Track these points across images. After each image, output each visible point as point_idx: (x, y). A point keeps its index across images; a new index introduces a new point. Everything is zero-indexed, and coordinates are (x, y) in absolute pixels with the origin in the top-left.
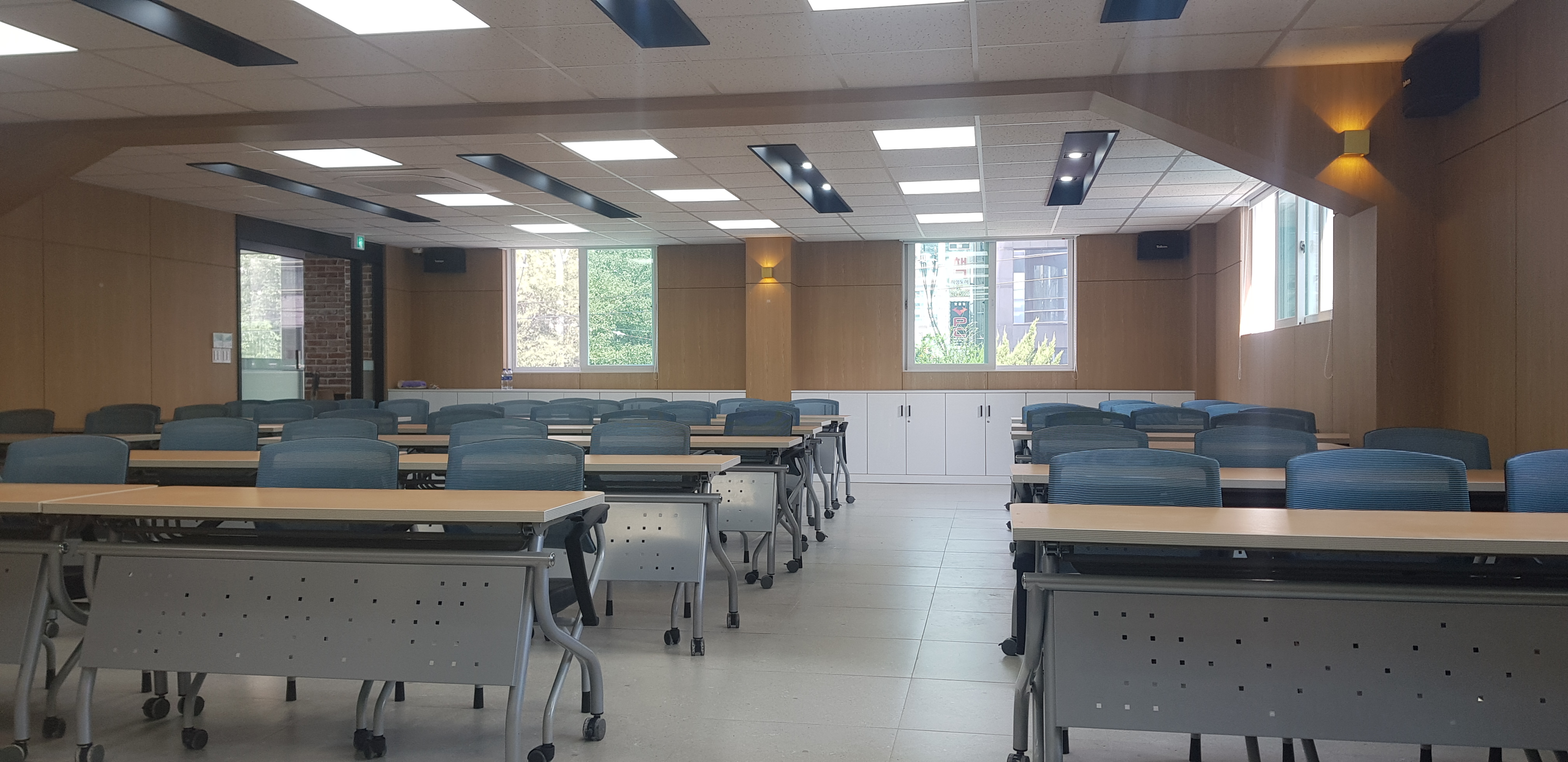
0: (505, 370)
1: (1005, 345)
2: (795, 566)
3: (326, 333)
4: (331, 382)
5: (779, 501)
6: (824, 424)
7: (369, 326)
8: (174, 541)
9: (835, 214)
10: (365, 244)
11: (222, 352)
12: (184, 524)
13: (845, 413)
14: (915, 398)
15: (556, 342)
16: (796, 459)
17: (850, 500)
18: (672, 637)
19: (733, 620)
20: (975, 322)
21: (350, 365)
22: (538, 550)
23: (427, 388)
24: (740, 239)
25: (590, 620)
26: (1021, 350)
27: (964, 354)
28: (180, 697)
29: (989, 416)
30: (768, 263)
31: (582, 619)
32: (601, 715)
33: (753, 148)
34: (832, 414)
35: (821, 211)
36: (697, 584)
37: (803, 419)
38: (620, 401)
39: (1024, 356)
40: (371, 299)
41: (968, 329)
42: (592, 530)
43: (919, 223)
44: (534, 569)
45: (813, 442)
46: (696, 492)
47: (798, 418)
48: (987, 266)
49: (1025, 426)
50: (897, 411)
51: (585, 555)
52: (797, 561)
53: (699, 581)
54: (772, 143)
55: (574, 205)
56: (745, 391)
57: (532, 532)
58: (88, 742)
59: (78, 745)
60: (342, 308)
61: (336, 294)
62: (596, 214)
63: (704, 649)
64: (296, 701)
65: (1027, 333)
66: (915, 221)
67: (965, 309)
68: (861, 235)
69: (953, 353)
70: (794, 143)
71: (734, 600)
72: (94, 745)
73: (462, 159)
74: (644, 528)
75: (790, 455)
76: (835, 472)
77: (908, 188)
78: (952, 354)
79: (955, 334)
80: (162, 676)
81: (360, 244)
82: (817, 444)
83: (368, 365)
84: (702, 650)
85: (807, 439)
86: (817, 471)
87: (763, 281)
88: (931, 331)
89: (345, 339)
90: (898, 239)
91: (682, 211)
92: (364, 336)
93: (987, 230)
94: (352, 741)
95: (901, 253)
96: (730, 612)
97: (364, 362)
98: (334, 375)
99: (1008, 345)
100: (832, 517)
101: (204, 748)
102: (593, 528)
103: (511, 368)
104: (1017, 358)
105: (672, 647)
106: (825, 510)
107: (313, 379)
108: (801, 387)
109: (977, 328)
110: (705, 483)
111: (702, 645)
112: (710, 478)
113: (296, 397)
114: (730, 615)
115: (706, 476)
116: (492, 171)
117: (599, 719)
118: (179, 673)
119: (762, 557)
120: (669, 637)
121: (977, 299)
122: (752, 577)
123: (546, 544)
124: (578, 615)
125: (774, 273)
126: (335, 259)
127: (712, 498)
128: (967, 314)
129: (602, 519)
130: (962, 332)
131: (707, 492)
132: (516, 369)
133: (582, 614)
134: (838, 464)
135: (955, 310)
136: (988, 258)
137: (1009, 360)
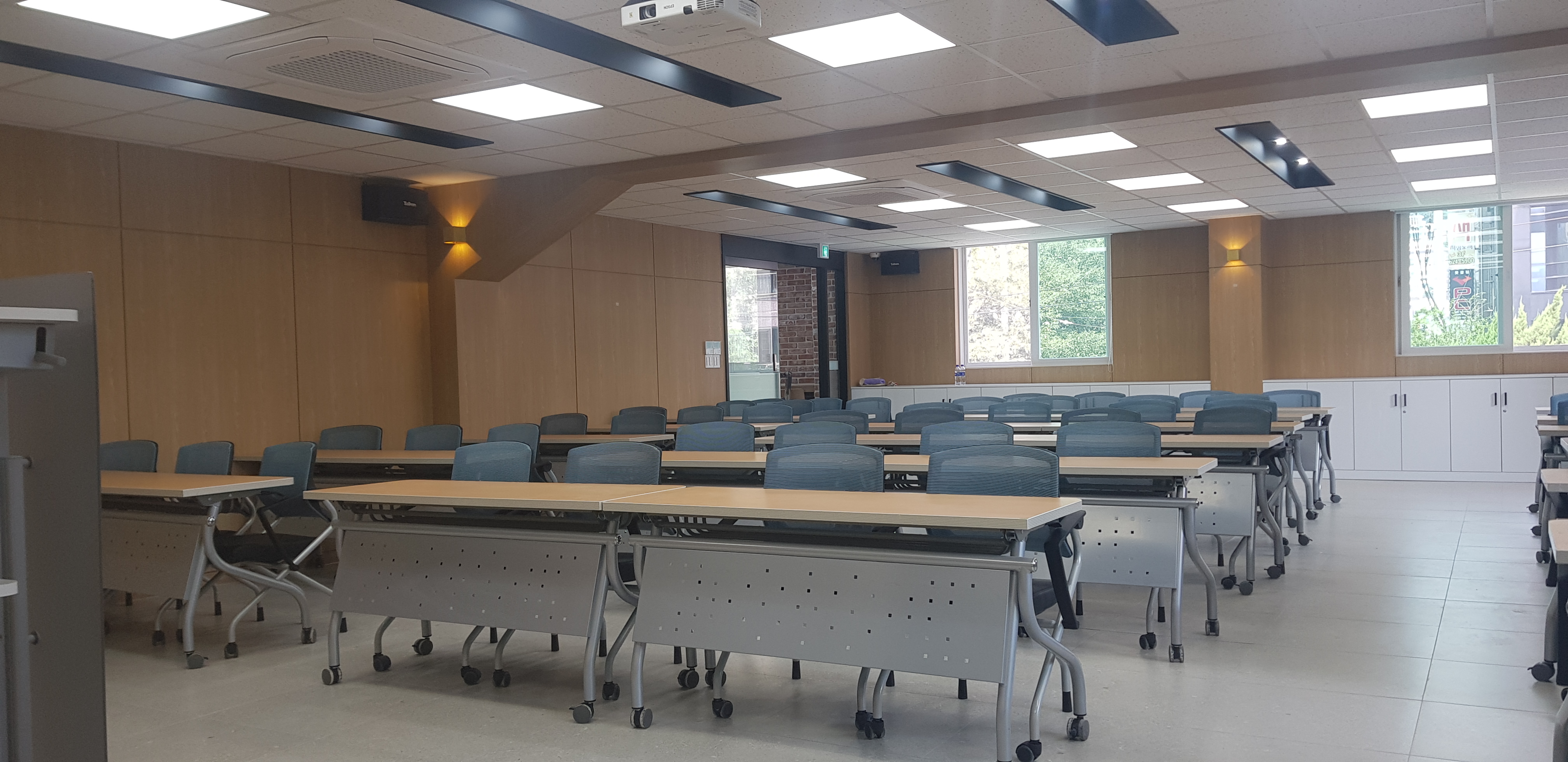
0: (957, 366)
1: (1522, 319)
2: (1277, 571)
3: (796, 336)
4: (801, 381)
5: (1258, 503)
6: (1305, 418)
7: (834, 329)
8: (702, 536)
9: (1313, 189)
10: (829, 253)
11: (713, 360)
12: (709, 521)
13: (1326, 405)
14: (1410, 386)
15: (1001, 333)
16: (1276, 459)
17: (1335, 499)
18: (1148, 642)
19: (1213, 627)
20: (1482, 293)
21: (818, 365)
22: (1021, 555)
23: (886, 385)
24: (1201, 221)
25: (1070, 623)
26: (1542, 324)
27: (1469, 330)
28: (707, 671)
29: (1506, 404)
30: (1234, 245)
31: (1062, 622)
32: (1084, 717)
33: (1222, 130)
34: (1312, 406)
35: (1296, 187)
36: (1174, 590)
37: (1281, 412)
38: (1075, 396)
39: (1547, 331)
40: (835, 303)
41: (1473, 301)
42: (1069, 538)
43: (1414, 191)
44: (1017, 572)
45: (1293, 439)
46: (1169, 496)
47: (1276, 415)
48: (1501, 232)
49: (1556, 418)
50: (1389, 401)
51: (1065, 560)
52: (1279, 567)
53: (1176, 588)
54: (1243, 123)
55: (1027, 202)
56: (1210, 382)
57: (1015, 538)
58: (640, 706)
59: (632, 708)
60: (809, 312)
61: (803, 300)
62: (1049, 208)
63: (1183, 656)
64: (800, 680)
65: (1550, 303)
66: (1408, 190)
67: (1468, 278)
68: (1344, 207)
69: (1455, 329)
70: (1267, 120)
71: (1213, 607)
72: (645, 709)
73: (922, 169)
74: (1116, 532)
75: (1269, 456)
76: (1317, 470)
77: (1401, 155)
78: (1453, 331)
79: (1456, 307)
80: (692, 652)
81: (825, 254)
82: (1297, 440)
83: (833, 365)
84: (1181, 658)
85: (1288, 436)
86: (1297, 468)
87: (1228, 264)
88: (1426, 305)
89: (812, 341)
90: (1388, 209)
91: (1138, 198)
92: (829, 337)
93: (1499, 193)
94: (854, 721)
95: (1392, 225)
96: (1208, 619)
97: (830, 362)
98: (804, 375)
99: (1526, 318)
100: (1315, 518)
101: (730, 717)
102: (1070, 535)
103: (963, 364)
104: (1537, 333)
105: (1148, 653)
106: (1307, 510)
107: (786, 379)
108: (1273, 376)
109: (1485, 300)
110: (1180, 487)
111: (1181, 651)
112: (1185, 482)
113: (774, 397)
114: (1208, 622)
115: (1181, 480)
116: (948, 178)
117: (1082, 720)
118: (705, 650)
119: (1241, 561)
120: (1144, 641)
121: (1484, 268)
122: (1229, 582)
123: (1027, 548)
124: (1058, 617)
125: (1241, 255)
126: (803, 268)
127: (1188, 503)
128: (1471, 284)
129: (1079, 526)
130: (1465, 304)
131: (1182, 496)
132: (968, 365)
133: (1063, 617)
134: (1320, 461)
135: (1455, 279)
136: (1502, 223)
137: (1526, 335)
